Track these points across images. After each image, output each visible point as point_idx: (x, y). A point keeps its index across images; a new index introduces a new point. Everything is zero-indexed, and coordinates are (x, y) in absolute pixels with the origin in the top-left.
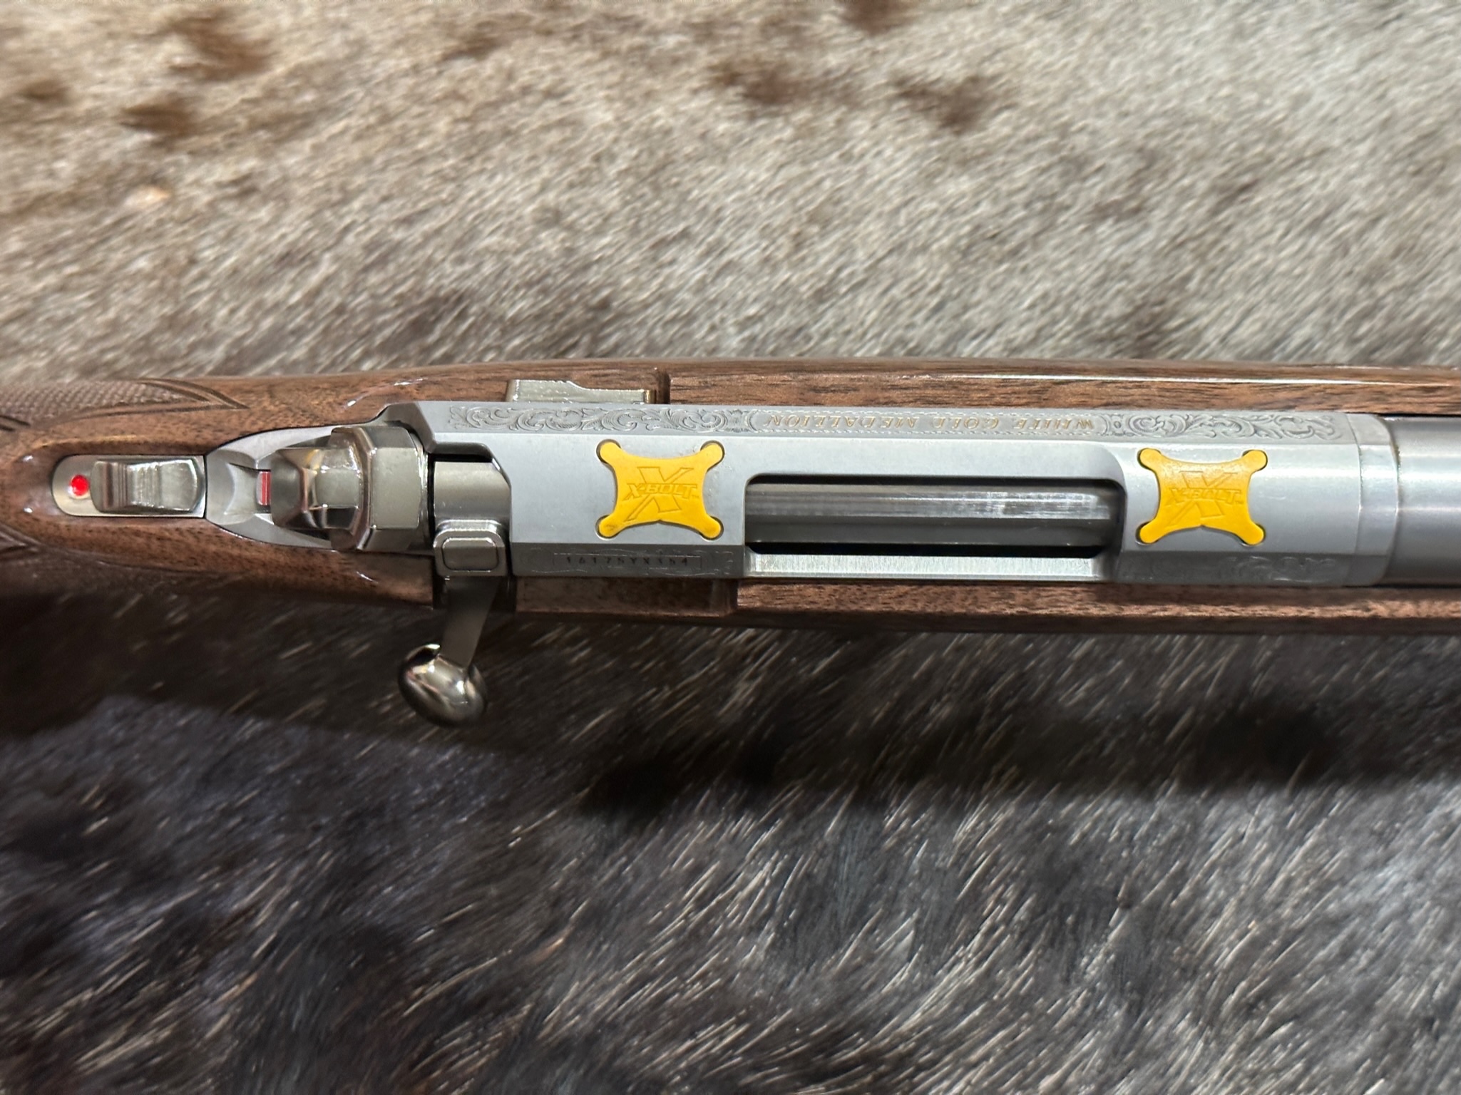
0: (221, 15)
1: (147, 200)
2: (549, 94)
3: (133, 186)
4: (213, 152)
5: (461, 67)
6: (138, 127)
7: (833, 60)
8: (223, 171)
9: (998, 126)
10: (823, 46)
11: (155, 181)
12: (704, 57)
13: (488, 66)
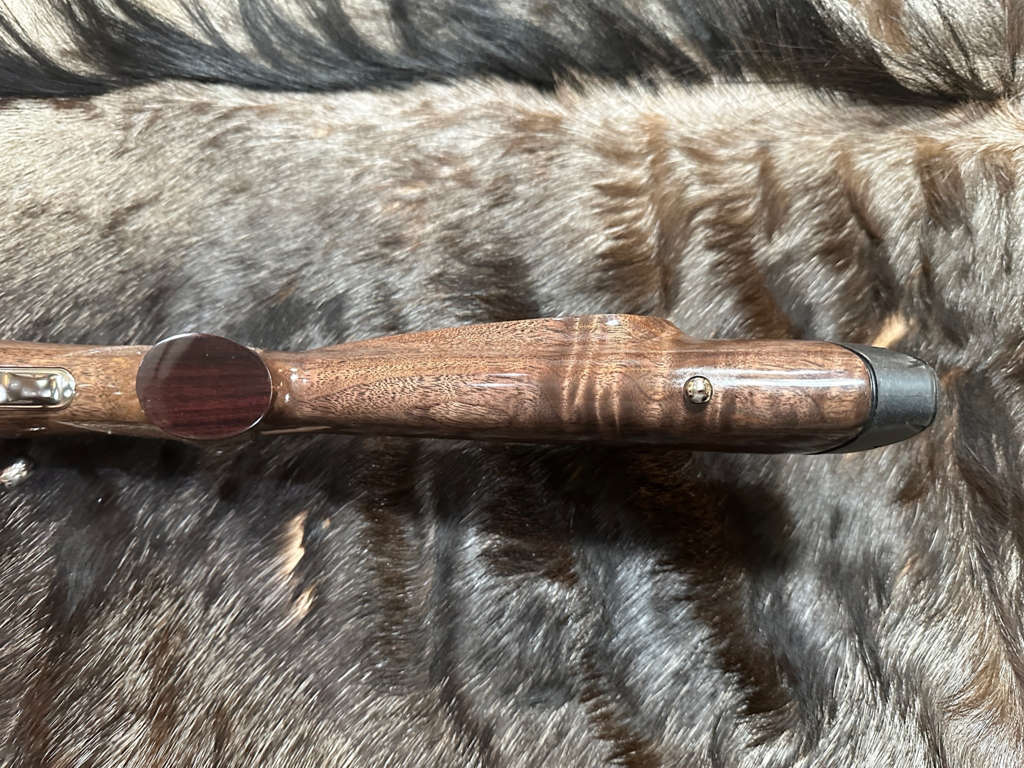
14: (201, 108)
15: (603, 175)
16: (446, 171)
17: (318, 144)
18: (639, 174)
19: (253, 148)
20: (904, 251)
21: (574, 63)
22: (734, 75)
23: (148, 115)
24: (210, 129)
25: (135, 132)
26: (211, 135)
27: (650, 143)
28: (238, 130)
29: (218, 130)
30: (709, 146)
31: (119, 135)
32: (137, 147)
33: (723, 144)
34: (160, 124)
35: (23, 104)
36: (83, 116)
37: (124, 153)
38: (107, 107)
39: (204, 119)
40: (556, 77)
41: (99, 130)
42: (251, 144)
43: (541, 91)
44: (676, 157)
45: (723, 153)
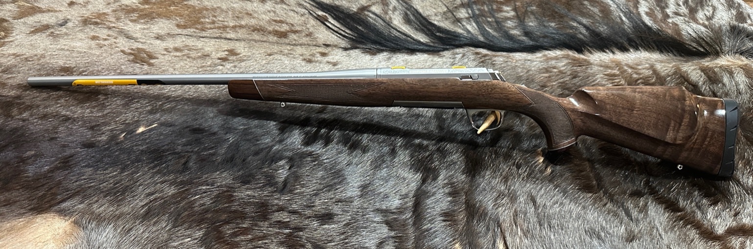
0: (234, 50)
1: (221, 67)
2: (280, 60)
3: (219, 65)
4: (231, 63)
5: (267, 56)
6: (220, 60)
7: (318, 59)
8: (232, 65)
9: (339, 66)
10: (317, 57)
11: (222, 65)
12: (301, 57)
13: (271, 57)
14: (477, 53)
15: (605, 72)
16: (555, 70)
17: (514, 64)
18: (616, 72)
19: (494, 64)
20: (705, 89)
21: (588, 45)
22: (637, 49)
23: (461, 55)
24: (481, 59)
25: (457, 59)
26: (481, 60)
27: (616, 65)
28: (489, 59)
29: (483, 59)
30: (635, 66)
31: (452, 60)
32: (458, 63)
33: (639, 65)
34: (466, 57)
35: (417, 53)
36: (438, 57)
37: (454, 64)
38: (445, 54)
39: (479, 56)
40: (583, 49)
41: (444, 60)
42: (494, 63)
43: (578, 53)
44: (626, 68)
45: (640, 67)
